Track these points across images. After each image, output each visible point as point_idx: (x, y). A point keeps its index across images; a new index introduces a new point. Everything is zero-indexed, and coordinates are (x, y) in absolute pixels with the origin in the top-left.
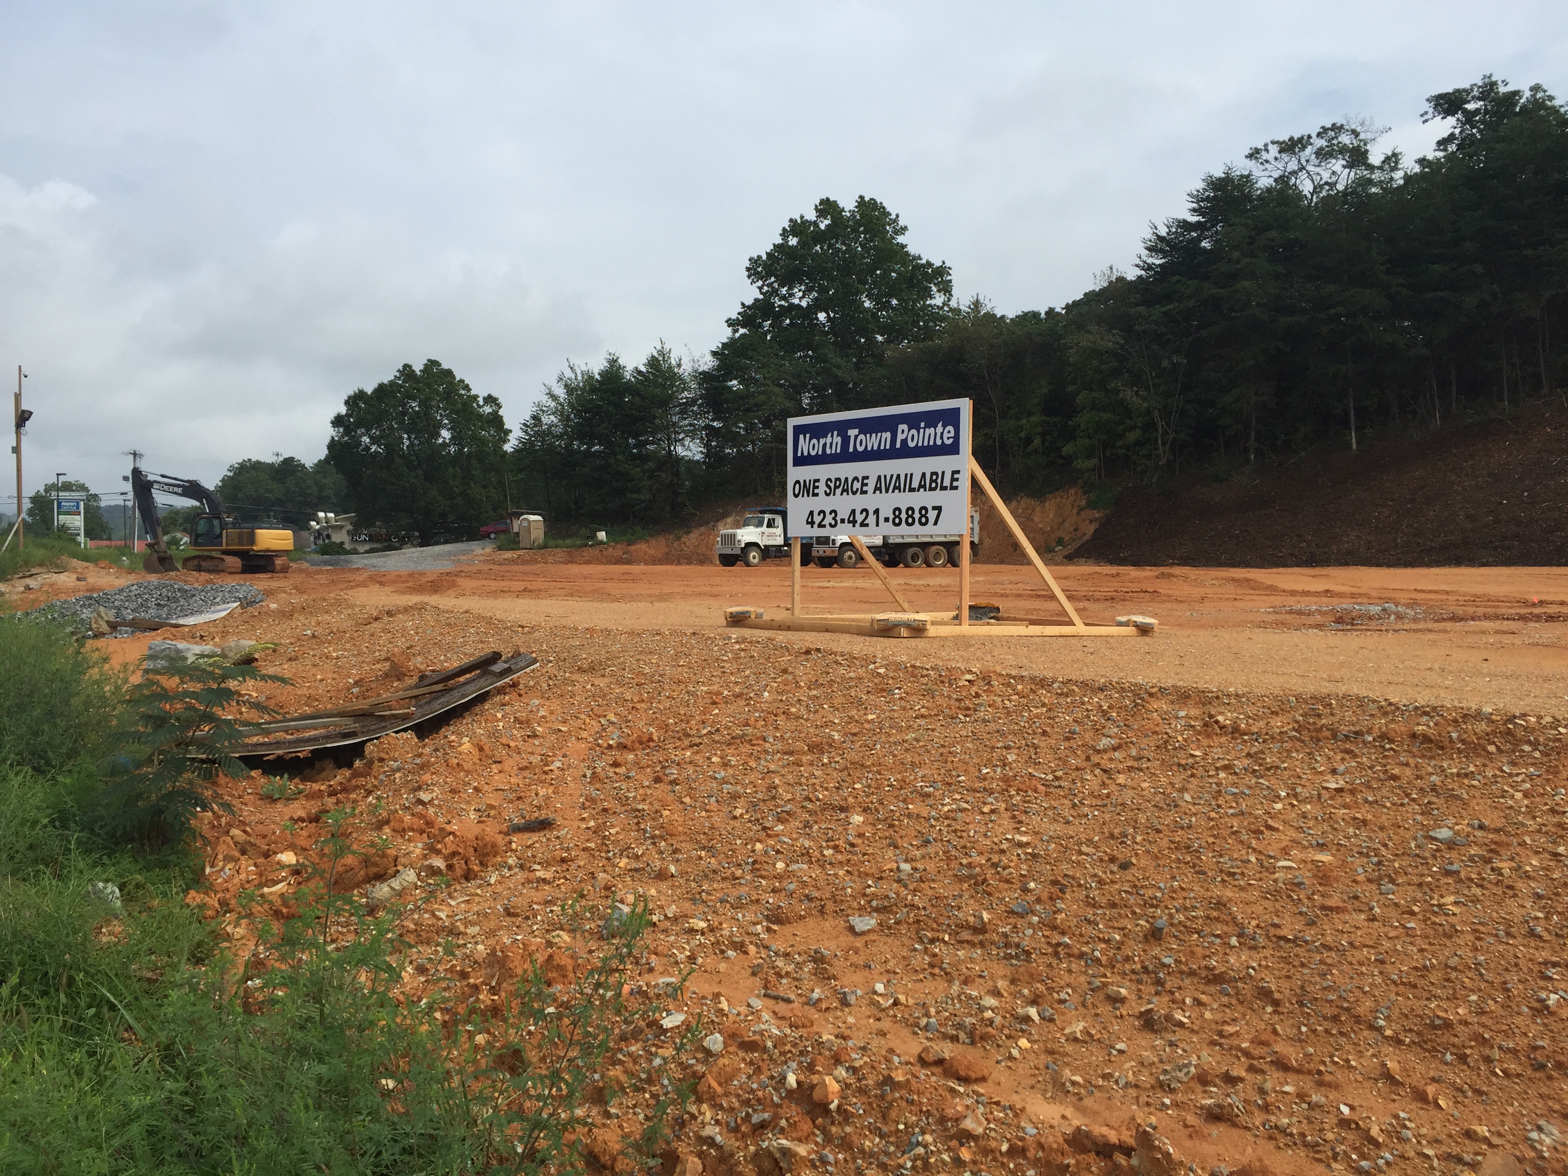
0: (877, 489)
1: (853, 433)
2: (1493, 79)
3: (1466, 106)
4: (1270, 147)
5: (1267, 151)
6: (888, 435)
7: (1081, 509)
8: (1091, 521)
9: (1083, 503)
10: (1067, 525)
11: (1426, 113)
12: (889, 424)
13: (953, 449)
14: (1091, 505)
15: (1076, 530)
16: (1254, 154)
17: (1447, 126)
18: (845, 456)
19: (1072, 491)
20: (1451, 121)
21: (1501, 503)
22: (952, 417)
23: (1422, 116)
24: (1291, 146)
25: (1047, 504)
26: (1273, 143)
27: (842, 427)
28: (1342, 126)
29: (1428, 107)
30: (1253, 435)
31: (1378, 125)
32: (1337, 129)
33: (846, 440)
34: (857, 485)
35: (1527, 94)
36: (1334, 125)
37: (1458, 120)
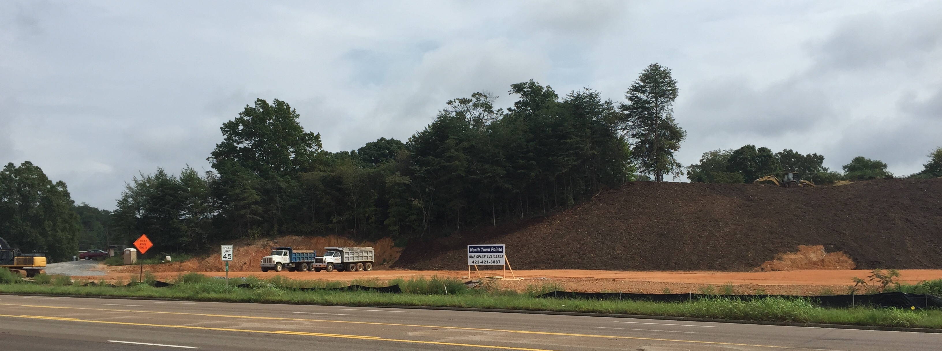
0: (488, 257)
1: (482, 248)
2: (534, 81)
3: (524, 90)
4: (456, 100)
5: (455, 101)
6: (490, 249)
7: (392, 247)
8: (397, 252)
9: (393, 244)
10: (386, 253)
11: (511, 91)
12: (490, 247)
13: (502, 252)
14: (396, 245)
15: (391, 256)
16: (450, 103)
17: (518, 97)
18: (480, 252)
19: (388, 239)
20: (519, 95)
21: (546, 248)
22: (502, 247)
23: (509, 92)
24: (464, 101)
25: (377, 245)
26: (457, 99)
27: (480, 247)
28: (481, 94)
29: (511, 89)
30: (458, 219)
31: (494, 96)
32: (480, 94)
33: (481, 249)
34: (483, 257)
35: (545, 89)
36: (478, 93)
37: (522, 94)
